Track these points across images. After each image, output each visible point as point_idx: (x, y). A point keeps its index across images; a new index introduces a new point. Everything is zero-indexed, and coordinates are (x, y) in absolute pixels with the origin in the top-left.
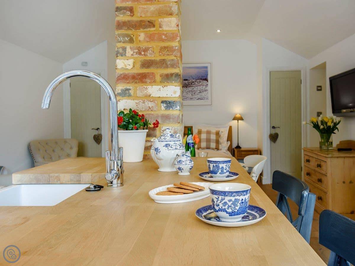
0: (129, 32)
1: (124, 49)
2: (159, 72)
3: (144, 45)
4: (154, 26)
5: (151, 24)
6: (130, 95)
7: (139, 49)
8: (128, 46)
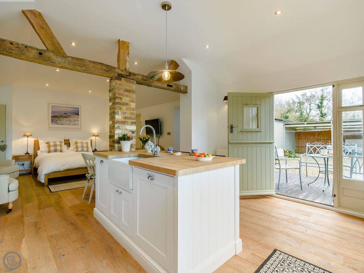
0: (120, 106)
1: (118, 112)
2: (130, 121)
3: (125, 111)
4: (128, 105)
5: (127, 104)
6: (120, 128)
7: (123, 112)
8: (120, 111)
